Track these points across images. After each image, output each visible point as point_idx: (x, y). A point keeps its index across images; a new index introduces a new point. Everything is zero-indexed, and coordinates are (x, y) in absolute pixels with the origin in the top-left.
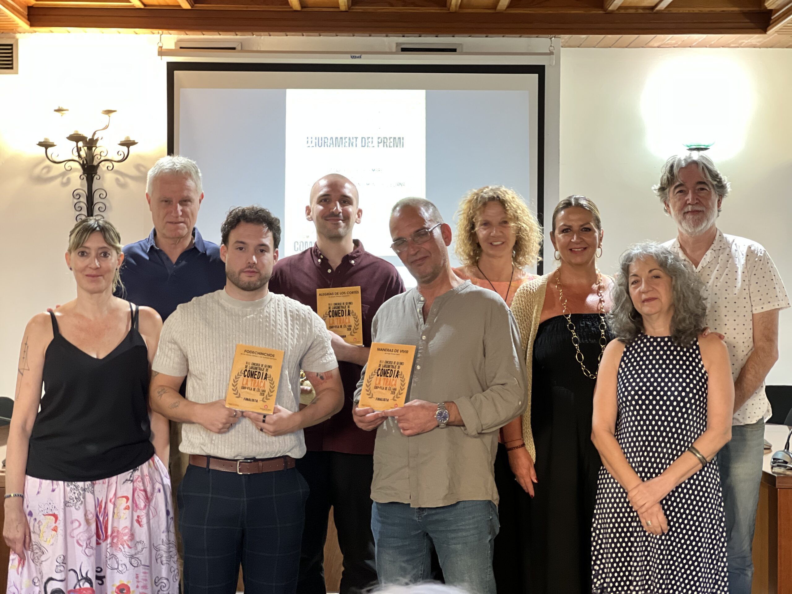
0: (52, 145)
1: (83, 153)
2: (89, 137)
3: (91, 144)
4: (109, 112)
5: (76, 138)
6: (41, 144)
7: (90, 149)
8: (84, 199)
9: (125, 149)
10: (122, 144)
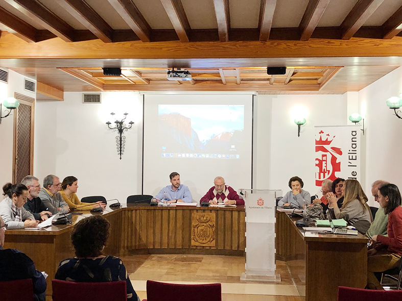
0: (110, 123)
1: (119, 126)
2: (120, 121)
3: (121, 123)
4: (126, 114)
5: (117, 122)
6: (107, 123)
7: (121, 124)
8: (119, 139)
9: (130, 125)
10: (130, 123)
